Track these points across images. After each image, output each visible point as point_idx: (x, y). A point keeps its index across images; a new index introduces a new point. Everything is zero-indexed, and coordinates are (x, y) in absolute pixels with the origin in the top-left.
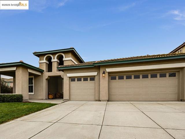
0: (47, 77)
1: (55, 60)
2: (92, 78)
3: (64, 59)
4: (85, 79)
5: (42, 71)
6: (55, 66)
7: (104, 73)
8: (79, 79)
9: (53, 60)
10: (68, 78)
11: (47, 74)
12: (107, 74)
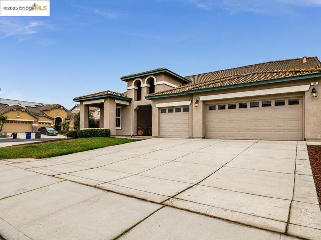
0: (135, 108)
1: (145, 85)
2: (186, 109)
3: (155, 83)
4: (178, 110)
5: (130, 101)
6: (145, 93)
7: (197, 102)
8: (170, 110)
9: (142, 86)
10: (158, 110)
11: (136, 104)
12: (201, 104)
